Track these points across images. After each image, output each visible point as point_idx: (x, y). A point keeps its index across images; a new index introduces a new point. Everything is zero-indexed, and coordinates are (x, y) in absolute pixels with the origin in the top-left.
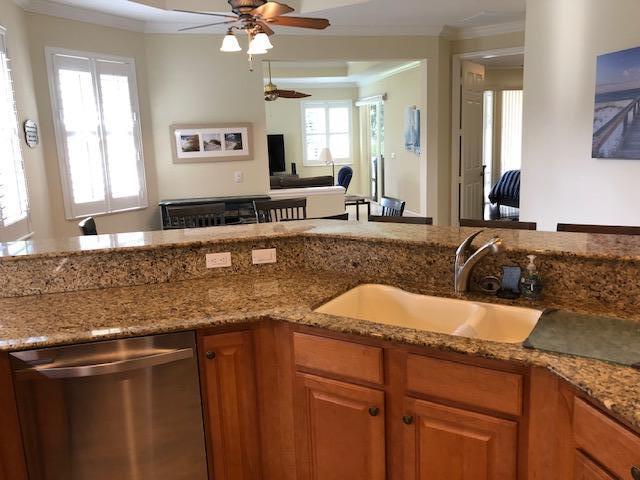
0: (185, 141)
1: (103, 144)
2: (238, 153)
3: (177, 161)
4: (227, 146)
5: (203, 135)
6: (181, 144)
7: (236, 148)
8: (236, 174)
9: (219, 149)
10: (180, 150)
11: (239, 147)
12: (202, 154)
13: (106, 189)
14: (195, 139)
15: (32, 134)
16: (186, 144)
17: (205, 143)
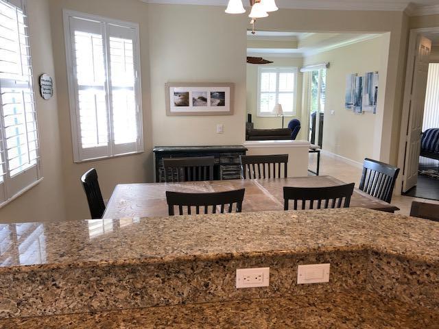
0: (177, 97)
1: (109, 98)
2: (221, 109)
3: (169, 114)
4: (212, 102)
5: (194, 92)
6: (174, 99)
7: (219, 105)
8: (218, 126)
9: (205, 105)
10: (172, 104)
11: (222, 104)
12: (190, 108)
13: (109, 136)
14: (186, 96)
15: (47, 87)
16: (178, 99)
17: (193, 99)
